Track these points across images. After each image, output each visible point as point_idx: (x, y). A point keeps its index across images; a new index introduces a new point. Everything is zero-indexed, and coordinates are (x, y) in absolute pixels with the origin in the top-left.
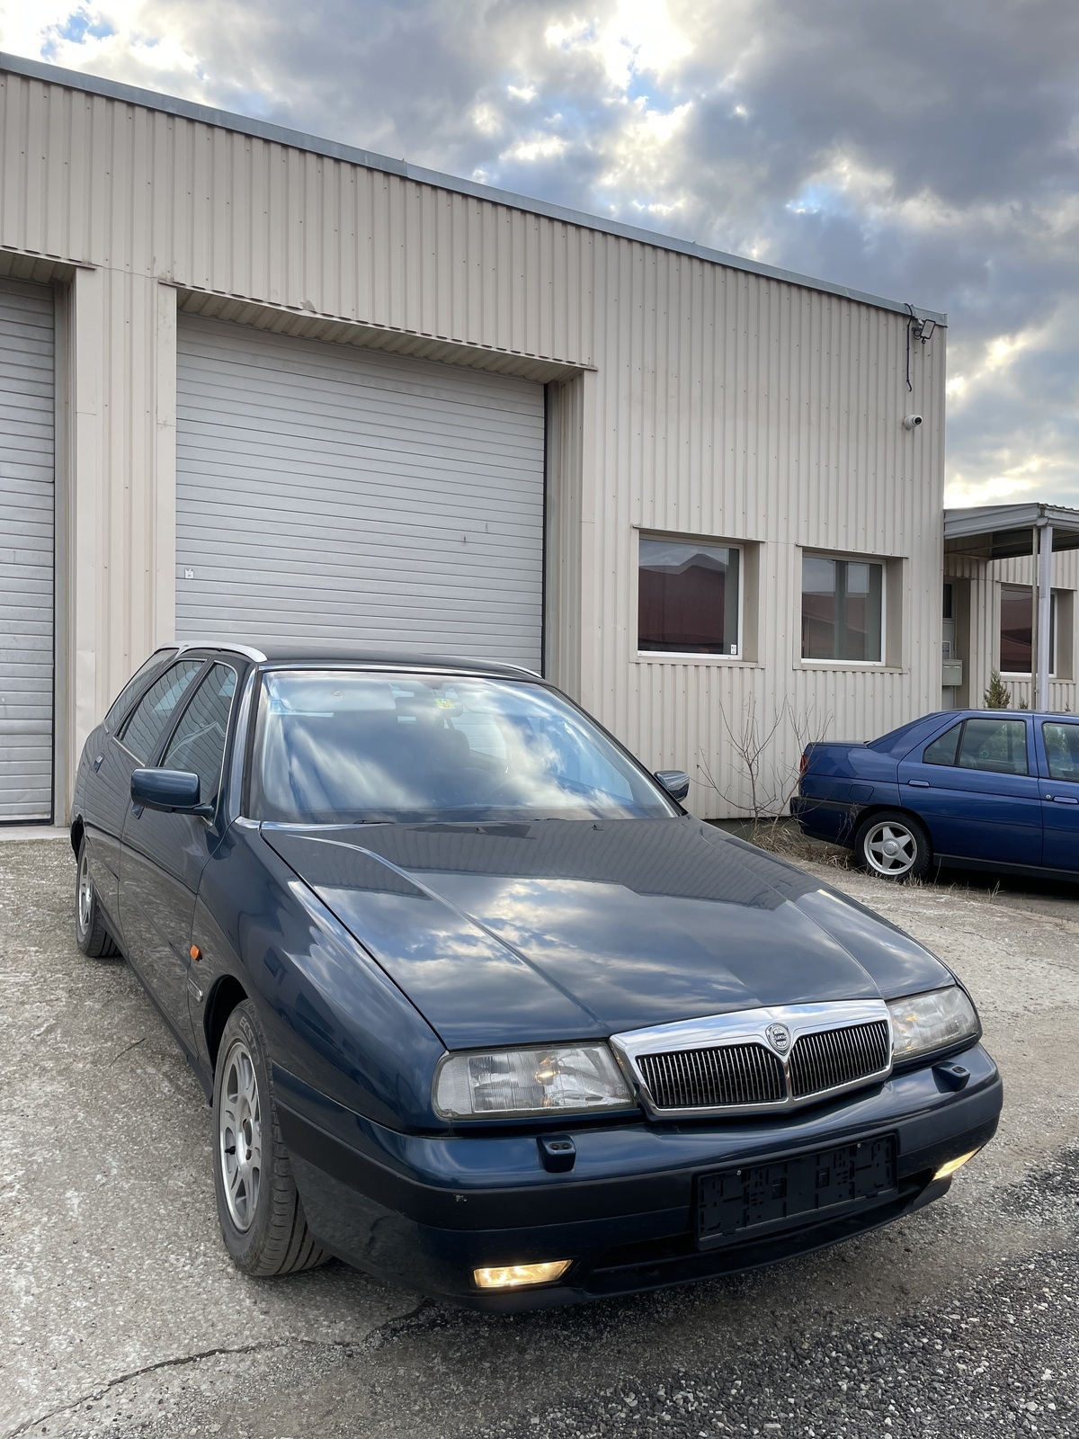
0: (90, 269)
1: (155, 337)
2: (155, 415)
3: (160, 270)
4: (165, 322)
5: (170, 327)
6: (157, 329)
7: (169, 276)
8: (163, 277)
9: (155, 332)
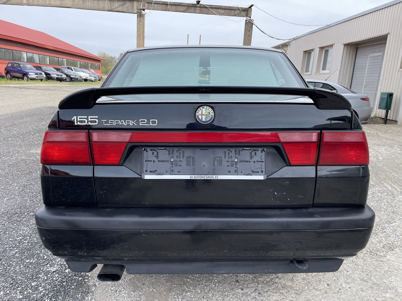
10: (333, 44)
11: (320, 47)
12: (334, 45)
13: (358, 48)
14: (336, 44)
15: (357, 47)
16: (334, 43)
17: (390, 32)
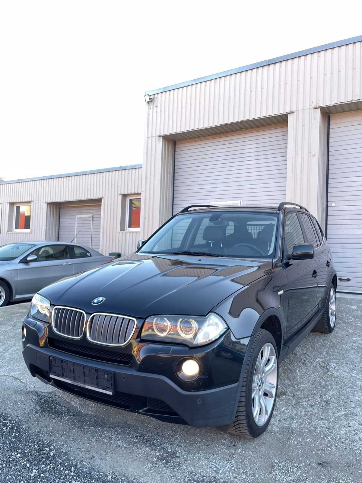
0: (292, 113)
1: (312, 127)
2: (311, 153)
3: (314, 105)
4: (315, 121)
5: (317, 122)
6: (313, 124)
7: (318, 105)
8: (315, 106)
9: (312, 125)
10: (30, 200)
11: (11, 202)
12: (32, 203)
13: (61, 208)
14: (35, 202)
15: (60, 206)
16: (33, 200)
17: (104, 196)
